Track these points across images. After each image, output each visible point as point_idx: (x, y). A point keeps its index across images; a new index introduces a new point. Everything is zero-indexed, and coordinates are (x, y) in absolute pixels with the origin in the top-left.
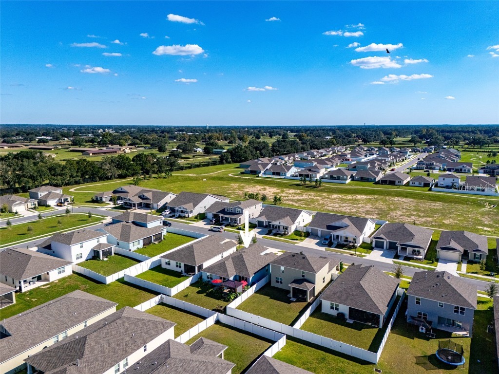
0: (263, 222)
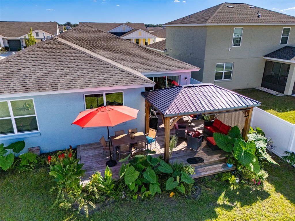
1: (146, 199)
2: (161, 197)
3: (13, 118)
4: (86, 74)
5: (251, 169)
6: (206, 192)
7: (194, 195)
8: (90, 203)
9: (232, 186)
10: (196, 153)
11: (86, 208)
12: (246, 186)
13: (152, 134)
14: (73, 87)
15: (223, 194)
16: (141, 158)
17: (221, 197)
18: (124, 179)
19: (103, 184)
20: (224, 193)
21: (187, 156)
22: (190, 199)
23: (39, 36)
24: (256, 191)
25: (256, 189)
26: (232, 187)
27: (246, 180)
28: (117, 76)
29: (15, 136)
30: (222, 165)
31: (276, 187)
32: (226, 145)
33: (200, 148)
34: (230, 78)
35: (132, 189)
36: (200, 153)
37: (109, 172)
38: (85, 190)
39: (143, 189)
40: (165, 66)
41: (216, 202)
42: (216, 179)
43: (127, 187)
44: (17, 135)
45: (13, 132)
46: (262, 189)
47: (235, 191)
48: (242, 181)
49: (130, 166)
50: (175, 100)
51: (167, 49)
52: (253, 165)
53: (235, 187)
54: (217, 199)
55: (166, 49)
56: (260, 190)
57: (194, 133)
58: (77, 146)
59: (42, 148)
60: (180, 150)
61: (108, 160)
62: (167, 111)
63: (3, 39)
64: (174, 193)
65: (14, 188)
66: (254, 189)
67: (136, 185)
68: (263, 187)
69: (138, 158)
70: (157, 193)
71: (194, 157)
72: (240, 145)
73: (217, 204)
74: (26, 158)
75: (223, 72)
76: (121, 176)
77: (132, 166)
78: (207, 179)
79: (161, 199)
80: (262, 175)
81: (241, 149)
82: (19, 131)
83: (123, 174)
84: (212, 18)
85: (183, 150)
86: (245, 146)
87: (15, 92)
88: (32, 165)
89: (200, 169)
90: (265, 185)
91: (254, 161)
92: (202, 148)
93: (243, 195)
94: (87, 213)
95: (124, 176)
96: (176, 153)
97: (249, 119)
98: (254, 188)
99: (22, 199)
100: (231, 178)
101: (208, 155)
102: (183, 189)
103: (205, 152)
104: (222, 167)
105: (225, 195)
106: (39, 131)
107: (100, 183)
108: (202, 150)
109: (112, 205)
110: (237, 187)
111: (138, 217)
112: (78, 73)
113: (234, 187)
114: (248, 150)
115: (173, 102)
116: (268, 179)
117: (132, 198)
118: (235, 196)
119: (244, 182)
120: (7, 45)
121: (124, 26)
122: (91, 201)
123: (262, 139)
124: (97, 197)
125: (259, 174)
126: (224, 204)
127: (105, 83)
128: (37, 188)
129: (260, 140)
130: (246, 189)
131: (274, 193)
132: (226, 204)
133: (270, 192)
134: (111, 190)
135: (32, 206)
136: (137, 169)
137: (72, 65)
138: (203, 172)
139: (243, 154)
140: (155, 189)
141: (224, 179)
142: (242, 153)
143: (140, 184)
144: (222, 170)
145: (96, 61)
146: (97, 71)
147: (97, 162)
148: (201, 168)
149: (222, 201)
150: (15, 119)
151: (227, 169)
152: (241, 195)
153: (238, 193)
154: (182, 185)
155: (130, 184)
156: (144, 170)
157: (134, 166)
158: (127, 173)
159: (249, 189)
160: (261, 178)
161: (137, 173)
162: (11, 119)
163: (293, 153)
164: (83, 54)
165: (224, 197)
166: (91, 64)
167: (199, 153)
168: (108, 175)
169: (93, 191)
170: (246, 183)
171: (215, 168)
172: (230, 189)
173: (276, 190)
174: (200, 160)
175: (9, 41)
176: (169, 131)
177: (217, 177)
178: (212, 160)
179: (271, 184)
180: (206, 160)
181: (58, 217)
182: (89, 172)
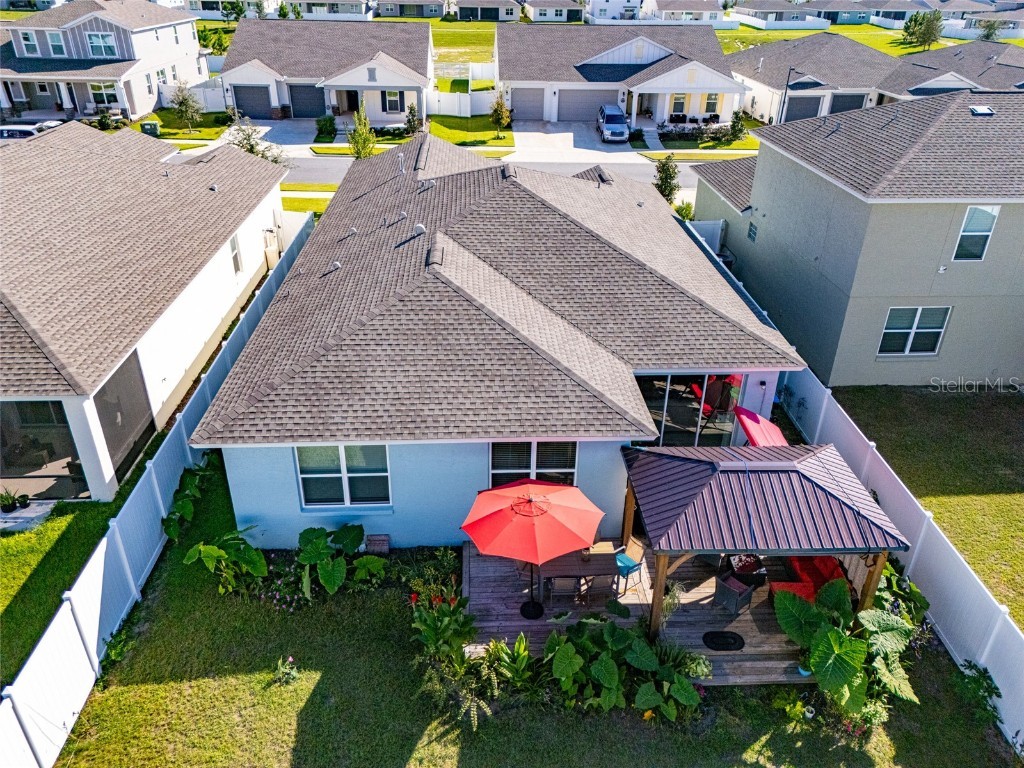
0: (265, 89)
1: (592, 714)
2: (623, 714)
3: (345, 476)
4: (500, 394)
5: (840, 699)
6: (724, 726)
7: (696, 726)
8: (483, 704)
9: (793, 725)
10: (732, 617)
11: (474, 713)
12: (825, 731)
13: (635, 550)
14: (469, 430)
15: (764, 739)
16: (594, 625)
17: (757, 746)
18: (551, 665)
19: (508, 668)
20: (768, 736)
21: (709, 623)
22: (685, 734)
23: (375, 80)
24: (847, 748)
25: (848, 745)
26: (790, 728)
27: (830, 715)
28: (568, 404)
29: (344, 509)
30: (785, 664)
31: (898, 749)
32: (801, 627)
33: (747, 606)
34: (933, 350)
35: (564, 689)
36: (743, 623)
37: (523, 647)
38: (473, 670)
39: (589, 691)
40: (707, 351)
41: (741, 753)
42: (761, 699)
43: (556, 682)
44: (349, 509)
45: (341, 500)
46: (861, 747)
47: (795, 737)
48: (820, 718)
49: (566, 642)
50: (690, 510)
51: (754, 209)
52: (850, 690)
53: (798, 728)
54: (745, 747)
55: (750, 207)
56: (857, 749)
57: (744, 558)
58: (464, 542)
59: (393, 539)
60: (695, 604)
61: (525, 600)
62: (663, 541)
63: (277, 82)
64: (653, 712)
65: (344, 627)
66: (843, 742)
67: (575, 682)
68: (866, 743)
69: (586, 624)
70: (615, 706)
71: (726, 630)
72: (828, 639)
73: (741, 760)
74: (364, 566)
75: (908, 334)
76: (546, 660)
77: (570, 643)
78: (739, 693)
79: (623, 718)
80: (874, 715)
81: (830, 648)
82: (353, 500)
83: (550, 655)
84: (896, 171)
85: (704, 605)
86: (841, 645)
87: (357, 435)
88: (374, 581)
89: (730, 664)
90: (874, 739)
91: (857, 682)
92: (753, 605)
93: (809, 752)
94: (475, 722)
95: (552, 659)
96: (685, 611)
97: (876, 572)
98: (843, 740)
99: (359, 657)
100: (795, 706)
101: (762, 631)
102: (672, 712)
103: (755, 621)
104: (786, 671)
105: (767, 742)
106: (391, 504)
107: (504, 666)
108: (752, 614)
109: (522, 710)
110: (802, 730)
111: (569, 748)
112: (483, 389)
113: (795, 728)
114: (846, 653)
115: (683, 516)
116: (886, 726)
117: (562, 706)
118: (791, 750)
119: (824, 722)
120: (287, 101)
121: (640, 43)
122: (483, 699)
123: (897, 629)
124: (496, 693)
125: (867, 710)
126: (757, 762)
127: (538, 424)
128: (385, 638)
129: (892, 629)
130: (823, 739)
131: (887, 763)
132: (761, 762)
133: (877, 760)
134: (523, 681)
135: (377, 677)
136: (581, 651)
137: (472, 362)
138: (734, 674)
139: (830, 661)
140: (612, 698)
141: (777, 704)
142: (829, 659)
143: (584, 679)
144: (783, 679)
145: (525, 352)
146: (526, 384)
147: (504, 599)
148: (733, 662)
149: (756, 756)
150: (350, 478)
151: (795, 679)
152: (803, 752)
153: (799, 744)
154: (671, 702)
155: (563, 679)
156: (595, 657)
157: (575, 644)
158: (558, 655)
159: (830, 741)
160: (866, 720)
161: (579, 661)
162: (340, 478)
163: (986, 670)
164: (497, 326)
165: (763, 746)
166: (512, 362)
167: (740, 621)
168: (521, 651)
169: (489, 679)
170: (827, 725)
171: (769, 671)
172: (784, 731)
173: (894, 758)
174: (735, 642)
175: (292, 87)
176: (664, 578)
177: (764, 691)
178: (766, 648)
179: (891, 740)
180: (751, 645)
181: (424, 712)
182: (485, 624)
